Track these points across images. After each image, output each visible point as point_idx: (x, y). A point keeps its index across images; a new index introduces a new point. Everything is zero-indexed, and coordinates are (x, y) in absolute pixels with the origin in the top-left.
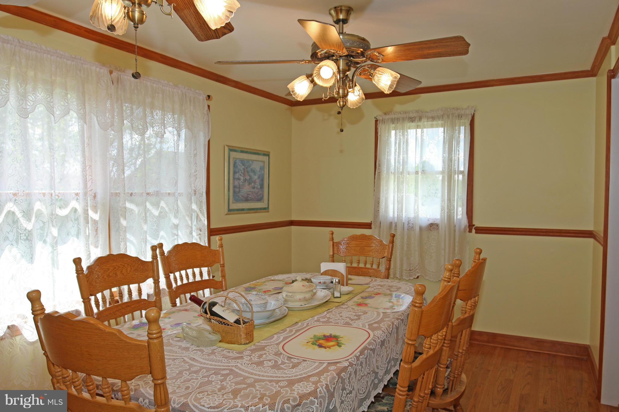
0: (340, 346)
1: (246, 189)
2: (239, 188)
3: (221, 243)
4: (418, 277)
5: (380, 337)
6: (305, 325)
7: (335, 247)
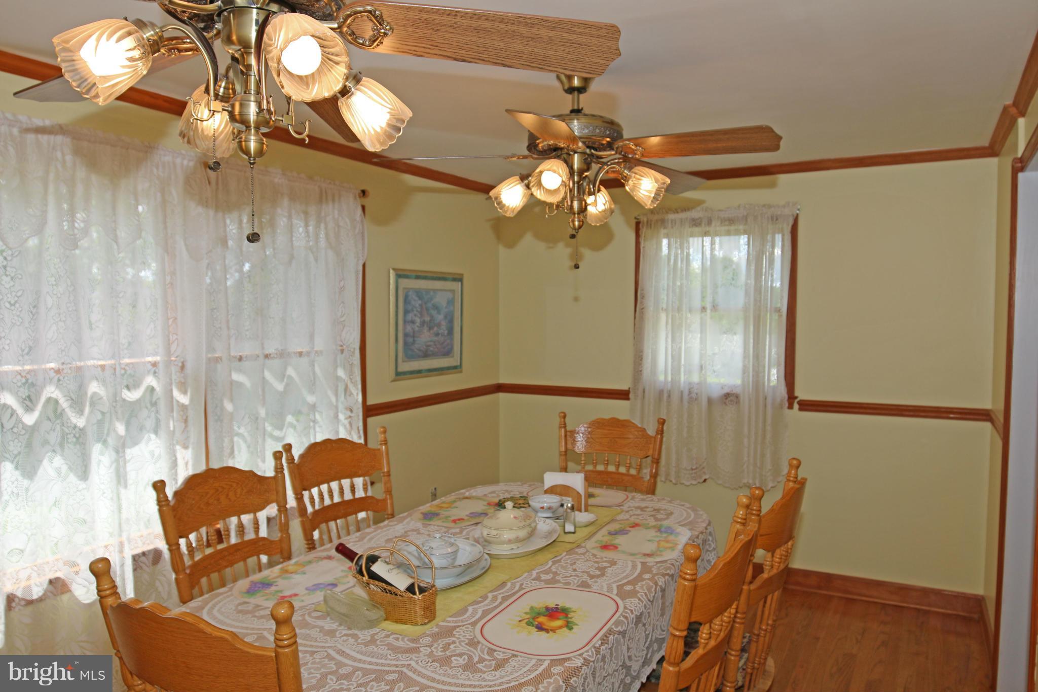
0: (571, 629)
1: (425, 337)
2: (413, 337)
3: (385, 438)
4: (705, 480)
5: (635, 610)
6: (517, 588)
7: (568, 438)
